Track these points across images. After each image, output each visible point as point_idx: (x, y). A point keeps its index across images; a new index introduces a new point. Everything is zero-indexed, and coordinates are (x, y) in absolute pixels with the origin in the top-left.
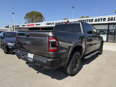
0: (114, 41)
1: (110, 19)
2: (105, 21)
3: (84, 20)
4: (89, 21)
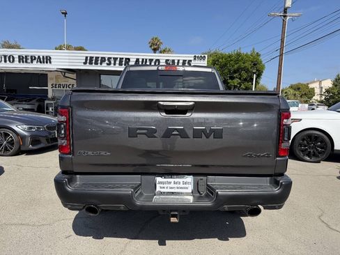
3: (104, 58)
4: (118, 62)
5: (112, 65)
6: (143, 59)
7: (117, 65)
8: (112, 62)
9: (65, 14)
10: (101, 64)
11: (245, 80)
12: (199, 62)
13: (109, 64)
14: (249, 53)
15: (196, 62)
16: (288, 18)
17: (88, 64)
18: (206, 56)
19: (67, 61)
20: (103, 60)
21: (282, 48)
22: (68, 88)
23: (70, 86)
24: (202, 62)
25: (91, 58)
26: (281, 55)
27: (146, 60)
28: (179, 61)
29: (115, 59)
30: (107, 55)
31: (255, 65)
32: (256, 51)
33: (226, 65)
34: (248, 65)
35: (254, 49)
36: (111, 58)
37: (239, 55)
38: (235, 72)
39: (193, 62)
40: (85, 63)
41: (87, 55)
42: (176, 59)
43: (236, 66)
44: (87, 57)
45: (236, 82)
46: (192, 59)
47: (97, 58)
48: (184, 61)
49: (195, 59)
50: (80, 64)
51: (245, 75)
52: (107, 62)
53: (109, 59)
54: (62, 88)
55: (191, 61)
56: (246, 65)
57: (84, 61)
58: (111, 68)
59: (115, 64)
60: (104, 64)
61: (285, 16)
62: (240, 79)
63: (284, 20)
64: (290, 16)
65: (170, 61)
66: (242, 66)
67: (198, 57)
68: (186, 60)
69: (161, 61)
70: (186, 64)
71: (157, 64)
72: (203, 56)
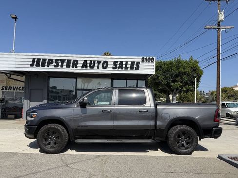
5: (60, 67)
6: (91, 61)
7: (65, 67)
8: (60, 64)
9: (15, 18)
10: (48, 66)
11: (186, 83)
12: (147, 64)
13: (56, 66)
14: (188, 60)
15: (145, 63)
16: (222, 30)
17: (35, 66)
18: (154, 58)
19: (14, 63)
20: (50, 61)
21: (218, 55)
22: (18, 91)
23: (21, 89)
24: (150, 63)
25: (39, 60)
26: (218, 61)
27: (94, 62)
28: (127, 62)
29: (63, 61)
30: (54, 57)
31: (194, 70)
32: (194, 59)
33: (168, 70)
34: (188, 70)
35: (191, 57)
36: (58, 60)
37: (179, 62)
38: (177, 76)
39: (141, 63)
40: (32, 65)
41: (34, 57)
42: (124, 61)
43: (177, 71)
44: (34, 60)
45: (178, 85)
46: (141, 61)
47: (44, 60)
48: (132, 63)
49: (143, 61)
50: (27, 66)
51: (186, 79)
52: (54, 64)
53: (57, 61)
54: (12, 91)
55: (139, 63)
56: (187, 70)
57: (31, 63)
58: (59, 70)
59: (62, 66)
60: (51, 66)
61: (219, 29)
62: (182, 82)
63: (218, 32)
64: (223, 28)
65: (119, 63)
66: (183, 71)
67: (146, 59)
68: (134, 62)
69: (109, 63)
70: (135, 66)
71: (105, 65)
72: (151, 58)
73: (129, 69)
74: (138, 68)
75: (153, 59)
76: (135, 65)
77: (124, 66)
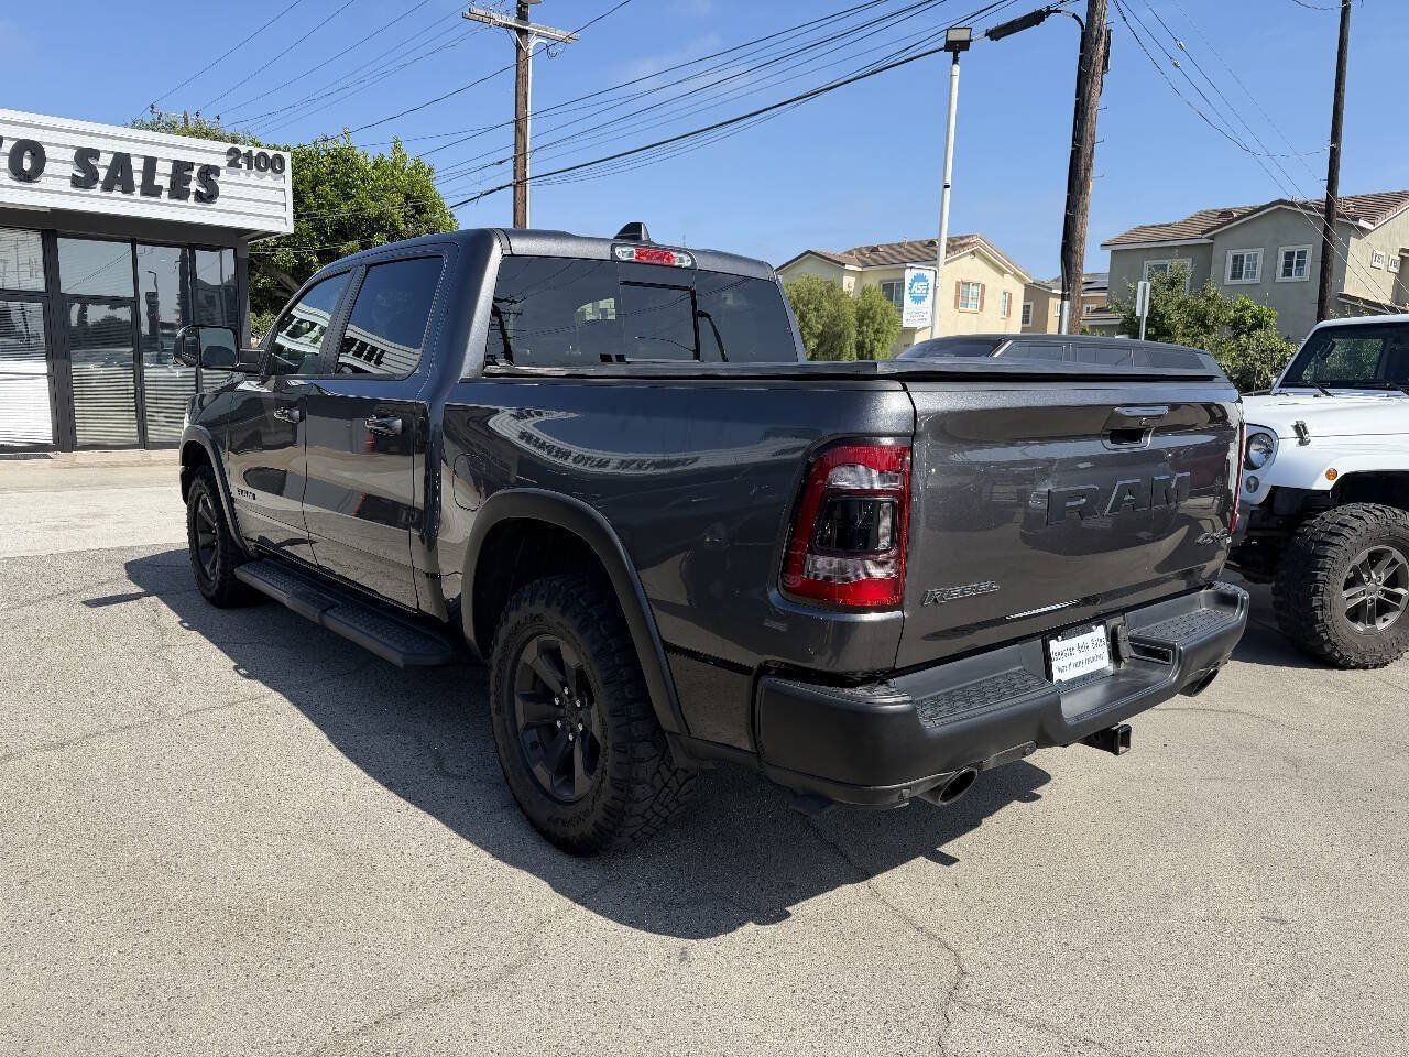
0: (142, 430)
1: (103, 174)
2: (44, 182)
12: (254, 179)
15: (242, 177)
16: (533, 41)
18: (287, 156)
21: (520, 158)
24: (269, 180)
26: (519, 183)
28: (150, 163)
39: (223, 175)
42: (137, 152)
43: (345, 210)
46: (221, 161)
48: (181, 168)
49: (233, 164)
55: (216, 170)
61: (522, 32)
63: (519, 48)
64: (538, 35)
65: (106, 160)
66: (372, 209)
67: (249, 155)
68: (190, 166)
69: (49, 152)
70: (194, 186)
71: (27, 164)
72: (271, 153)
73: (165, 194)
74: (208, 196)
75: (281, 160)
76: (197, 182)
77: (138, 179)
